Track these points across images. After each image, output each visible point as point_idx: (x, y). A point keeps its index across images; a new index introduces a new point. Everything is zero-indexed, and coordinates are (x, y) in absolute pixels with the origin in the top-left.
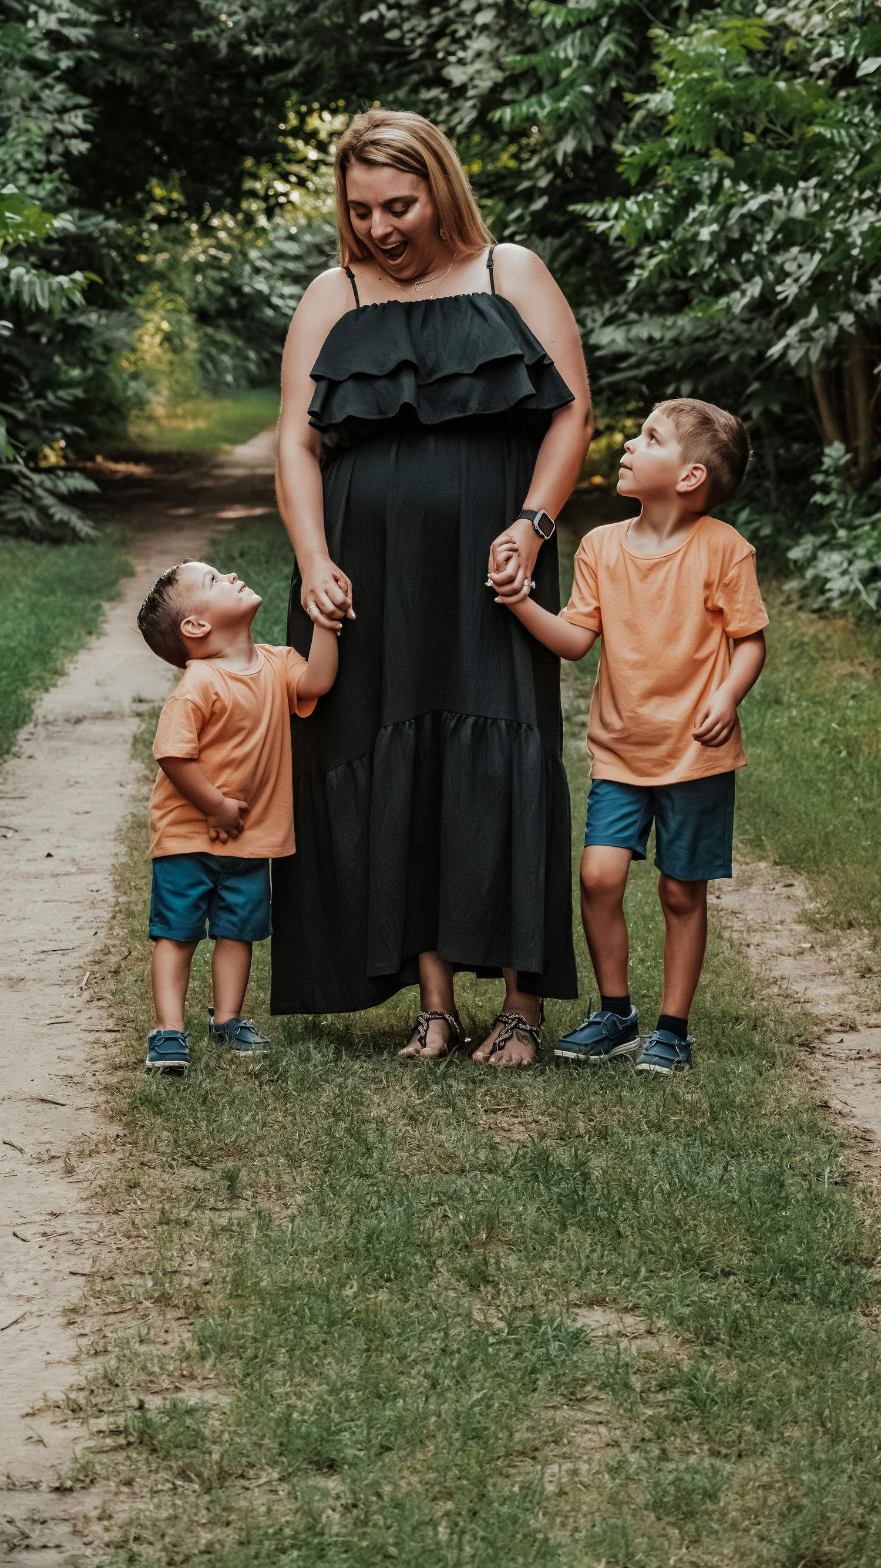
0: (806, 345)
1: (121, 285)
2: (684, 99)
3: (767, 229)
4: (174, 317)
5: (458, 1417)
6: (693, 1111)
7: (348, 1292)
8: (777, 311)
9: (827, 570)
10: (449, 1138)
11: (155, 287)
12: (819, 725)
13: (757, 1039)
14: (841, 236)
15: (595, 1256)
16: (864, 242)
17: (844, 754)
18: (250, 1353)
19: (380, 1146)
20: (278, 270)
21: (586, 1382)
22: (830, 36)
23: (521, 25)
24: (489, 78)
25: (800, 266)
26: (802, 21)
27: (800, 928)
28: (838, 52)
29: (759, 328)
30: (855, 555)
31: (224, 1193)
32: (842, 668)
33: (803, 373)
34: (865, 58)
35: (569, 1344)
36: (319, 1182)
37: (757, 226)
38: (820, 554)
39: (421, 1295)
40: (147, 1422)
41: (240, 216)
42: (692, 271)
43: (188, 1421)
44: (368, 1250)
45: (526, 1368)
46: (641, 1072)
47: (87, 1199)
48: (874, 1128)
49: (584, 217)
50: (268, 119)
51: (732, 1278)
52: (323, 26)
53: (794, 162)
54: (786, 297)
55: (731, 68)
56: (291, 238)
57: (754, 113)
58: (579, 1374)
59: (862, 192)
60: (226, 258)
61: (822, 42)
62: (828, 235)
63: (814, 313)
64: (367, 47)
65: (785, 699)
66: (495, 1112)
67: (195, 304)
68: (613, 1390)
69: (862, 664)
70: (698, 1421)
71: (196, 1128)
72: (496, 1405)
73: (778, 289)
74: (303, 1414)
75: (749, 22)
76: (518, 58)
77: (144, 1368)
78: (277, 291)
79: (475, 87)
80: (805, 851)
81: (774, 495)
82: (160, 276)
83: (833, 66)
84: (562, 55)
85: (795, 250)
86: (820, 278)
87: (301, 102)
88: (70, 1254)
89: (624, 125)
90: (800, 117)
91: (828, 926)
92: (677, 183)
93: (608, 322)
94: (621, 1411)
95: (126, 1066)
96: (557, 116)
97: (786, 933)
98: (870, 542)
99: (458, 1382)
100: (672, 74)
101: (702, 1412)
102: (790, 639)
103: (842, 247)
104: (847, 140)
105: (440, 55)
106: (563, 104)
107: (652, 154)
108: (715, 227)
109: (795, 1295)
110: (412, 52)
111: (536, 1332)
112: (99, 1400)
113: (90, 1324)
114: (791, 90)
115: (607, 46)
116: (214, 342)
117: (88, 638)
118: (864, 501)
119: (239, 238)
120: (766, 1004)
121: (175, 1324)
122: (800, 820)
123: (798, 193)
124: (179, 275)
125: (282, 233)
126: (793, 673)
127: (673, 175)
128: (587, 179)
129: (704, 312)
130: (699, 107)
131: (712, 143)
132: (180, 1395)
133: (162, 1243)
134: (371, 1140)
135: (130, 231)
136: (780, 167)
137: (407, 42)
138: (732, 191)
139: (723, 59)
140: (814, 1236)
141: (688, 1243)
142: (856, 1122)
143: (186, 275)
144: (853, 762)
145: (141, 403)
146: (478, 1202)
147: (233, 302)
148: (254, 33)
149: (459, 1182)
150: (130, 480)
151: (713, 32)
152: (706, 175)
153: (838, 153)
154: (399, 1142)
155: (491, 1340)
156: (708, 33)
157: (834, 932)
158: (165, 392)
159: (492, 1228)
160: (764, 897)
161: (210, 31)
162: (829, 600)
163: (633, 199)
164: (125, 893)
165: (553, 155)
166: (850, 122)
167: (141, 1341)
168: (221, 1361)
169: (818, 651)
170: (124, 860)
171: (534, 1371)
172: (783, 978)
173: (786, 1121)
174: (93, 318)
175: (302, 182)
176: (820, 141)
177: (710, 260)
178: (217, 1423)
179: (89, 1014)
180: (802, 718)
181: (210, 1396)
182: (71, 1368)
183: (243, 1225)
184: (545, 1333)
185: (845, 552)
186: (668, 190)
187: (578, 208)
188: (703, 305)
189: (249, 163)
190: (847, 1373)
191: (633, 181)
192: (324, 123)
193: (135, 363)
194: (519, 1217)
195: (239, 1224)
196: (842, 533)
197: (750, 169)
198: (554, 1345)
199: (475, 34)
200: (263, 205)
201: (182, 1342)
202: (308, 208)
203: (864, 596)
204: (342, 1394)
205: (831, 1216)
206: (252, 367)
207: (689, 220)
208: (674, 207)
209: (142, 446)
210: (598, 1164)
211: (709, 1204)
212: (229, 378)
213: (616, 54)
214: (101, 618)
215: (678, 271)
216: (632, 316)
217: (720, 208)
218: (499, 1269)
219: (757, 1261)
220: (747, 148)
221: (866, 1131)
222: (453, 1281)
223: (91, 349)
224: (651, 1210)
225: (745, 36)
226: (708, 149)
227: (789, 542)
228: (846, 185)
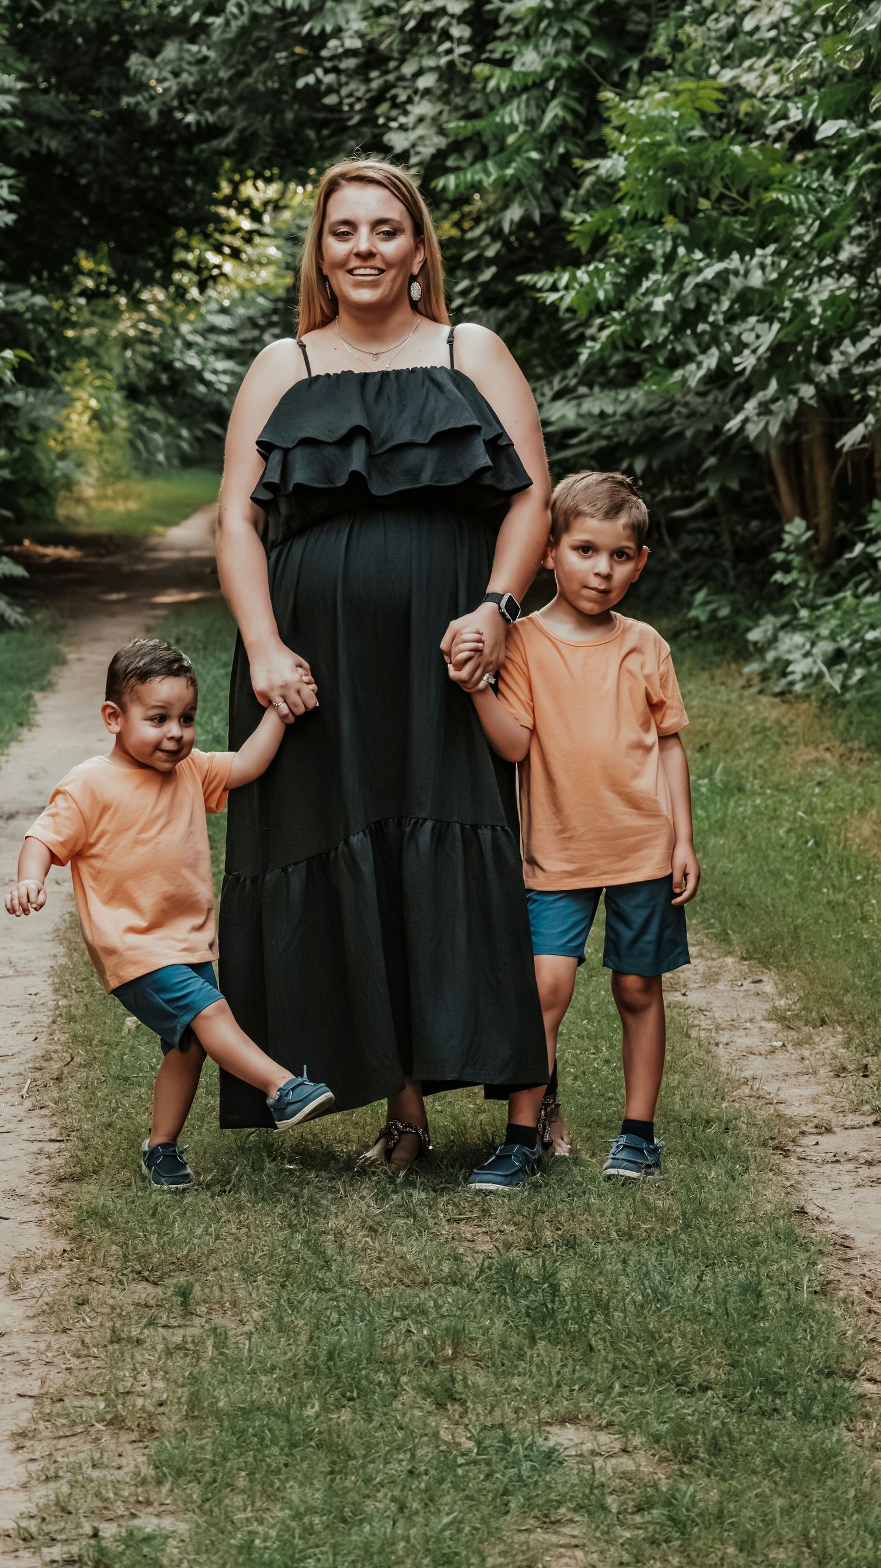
0: (763, 420)
1: (47, 362)
2: (636, 165)
3: (723, 298)
4: (103, 394)
5: (427, 1542)
6: (664, 1219)
7: (310, 1412)
8: (733, 385)
9: (789, 652)
10: (411, 1249)
11: (83, 364)
12: (785, 814)
13: (729, 1143)
14: (801, 305)
15: (566, 1371)
16: (824, 310)
17: (811, 843)
18: (207, 1477)
19: (339, 1259)
20: (211, 345)
21: (560, 1503)
22: (787, 98)
23: (465, 90)
24: (432, 144)
25: (758, 337)
26: (758, 81)
27: (771, 1026)
28: (795, 114)
29: (715, 402)
30: (818, 635)
31: (178, 1310)
32: (807, 754)
33: (761, 448)
34: (824, 121)
35: (541, 1464)
36: (276, 1297)
37: (713, 295)
38: (781, 634)
39: (386, 1414)
40: (102, 1551)
41: (172, 289)
42: (646, 343)
43: (146, 1550)
44: (329, 1369)
45: (497, 1490)
46: (609, 1178)
47: (34, 1317)
48: (852, 1234)
49: (533, 288)
50: (199, 188)
51: (710, 1393)
52: (257, 90)
53: (751, 230)
54: (744, 369)
55: (684, 132)
56: (224, 311)
57: (709, 179)
58: (553, 1496)
59: (821, 259)
60: (156, 332)
61: (779, 105)
62: (787, 304)
63: (773, 385)
64: (305, 113)
65: (748, 786)
66: (458, 1221)
67: (124, 381)
68: (588, 1511)
69: (827, 749)
70: (677, 1543)
71: (146, 1241)
72: (467, 1529)
73: (736, 360)
74: (265, 1540)
75: (702, 83)
76: (462, 123)
77: (98, 1494)
78: (209, 366)
79: (418, 153)
80: (773, 946)
81: (731, 573)
82: (90, 352)
83: (790, 128)
84: (507, 120)
85: (753, 320)
86: (778, 349)
87: (234, 170)
88: (16, 1374)
89: (573, 192)
90: (756, 182)
91: (801, 1024)
92: (629, 252)
93: (558, 396)
94: (598, 1534)
95: (72, 1178)
96: (503, 183)
97: (756, 1031)
98: (834, 623)
99: (426, 1505)
100: (623, 139)
101: (682, 1534)
102: (752, 723)
103: (801, 316)
104: (805, 206)
105: (381, 121)
106: (510, 172)
107: (604, 222)
108: (669, 297)
109: (776, 1410)
110: (350, 119)
111: (506, 1451)
112: (52, 1528)
113: (40, 1449)
114: (746, 154)
115: (554, 111)
116: (144, 420)
117: (20, 730)
118: (826, 579)
119: (169, 312)
120: (737, 1105)
121: (129, 1447)
122: (768, 914)
123: (755, 261)
124: (108, 350)
125: (214, 306)
126: (755, 760)
127: (625, 243)
128: (533, 248)
129: (658, 384)
130: (651, 173)
131: (665, 210)
132: (137, 1522)
133: (115, 1363)
134: (329, 1252)
135: (57, 305)
136: (738, 234)
137: (346, 108)
138: (686, 260)
139: (675, 122)
140: (794, 1347)
141: (663, 1357)
142: (834, 1228)
143: (115, 351)
144: (821, 851)
145: (69, 484)
146: (443, 1317)
147: (164, 378)
148: (185, 100)
149: (422, 1296)
150: (59, 564)
151: (665, 94)
152: (659, 243)
153: (797, 220)
154: (358, 1254)
155: (460, 1460)
156: (660, 96)
157: (806, 1029)
158: (95, 473)
159: (458, 1344)
160: (732, 994)
161: (139, 98)
162: (792, 683)
163: (583, 268)
164: (66, 996)
165: (499, 224)
166: (808, 187)
167: (94, 1466)
168: (178, 1486)
169: (781, 735)
170: (63, 961)
171: (506, 1493)
172: (754, 1078)
173: (762, 1228)
174: (19, 397)
175: (236, 254)
176: (777, 207)
177: (665, 331)
178: (176, 1551)
179: (31, 1123)
180: (767, 807)
181: (167, 1523)
182: (22, 1495)
183: (198, 1342)
184: (516, 1453)
185: (808, 633)
186: (620, 258)
187: (527, 278)
188: (656, 378)
189: (180, 233)
190: (833, 1491)
191: (584, 249)
192: (256, 192)
193: (63, 443)
194: (486, 1331)
195: (193, 1342)
196: (804, 613)
197: (705, 237)
198: (526, 1465)
199: (417, 99)
200: (196, 278)
201: (136, 1466)
202: (241, 280)
203: (828, 679)
204: (306, 1520)
205: (811, 1327)
206: (185, 445)
207: (643, 289)
208: (626, 276)
209: (72, 529)
210: (567, 1275)
211: (684, 1315)
212: (161, 457)
213: (564, 119)
214: (32, 709)
215: (631, 343)
216: (583, 390)
217: (674, 277)
218: (466, 1386)
219: (736, 1376)
220: (701, 215)
221: (845, 1237)
222: (419, 1399)
223: (16, 428)
224: (624, 1322)
225: (698, 99)
226: (662, 216)
227: (749, 623)
228: (805, 252)
